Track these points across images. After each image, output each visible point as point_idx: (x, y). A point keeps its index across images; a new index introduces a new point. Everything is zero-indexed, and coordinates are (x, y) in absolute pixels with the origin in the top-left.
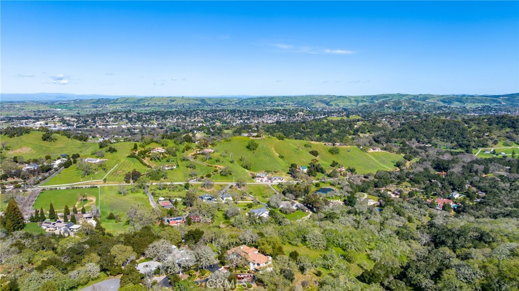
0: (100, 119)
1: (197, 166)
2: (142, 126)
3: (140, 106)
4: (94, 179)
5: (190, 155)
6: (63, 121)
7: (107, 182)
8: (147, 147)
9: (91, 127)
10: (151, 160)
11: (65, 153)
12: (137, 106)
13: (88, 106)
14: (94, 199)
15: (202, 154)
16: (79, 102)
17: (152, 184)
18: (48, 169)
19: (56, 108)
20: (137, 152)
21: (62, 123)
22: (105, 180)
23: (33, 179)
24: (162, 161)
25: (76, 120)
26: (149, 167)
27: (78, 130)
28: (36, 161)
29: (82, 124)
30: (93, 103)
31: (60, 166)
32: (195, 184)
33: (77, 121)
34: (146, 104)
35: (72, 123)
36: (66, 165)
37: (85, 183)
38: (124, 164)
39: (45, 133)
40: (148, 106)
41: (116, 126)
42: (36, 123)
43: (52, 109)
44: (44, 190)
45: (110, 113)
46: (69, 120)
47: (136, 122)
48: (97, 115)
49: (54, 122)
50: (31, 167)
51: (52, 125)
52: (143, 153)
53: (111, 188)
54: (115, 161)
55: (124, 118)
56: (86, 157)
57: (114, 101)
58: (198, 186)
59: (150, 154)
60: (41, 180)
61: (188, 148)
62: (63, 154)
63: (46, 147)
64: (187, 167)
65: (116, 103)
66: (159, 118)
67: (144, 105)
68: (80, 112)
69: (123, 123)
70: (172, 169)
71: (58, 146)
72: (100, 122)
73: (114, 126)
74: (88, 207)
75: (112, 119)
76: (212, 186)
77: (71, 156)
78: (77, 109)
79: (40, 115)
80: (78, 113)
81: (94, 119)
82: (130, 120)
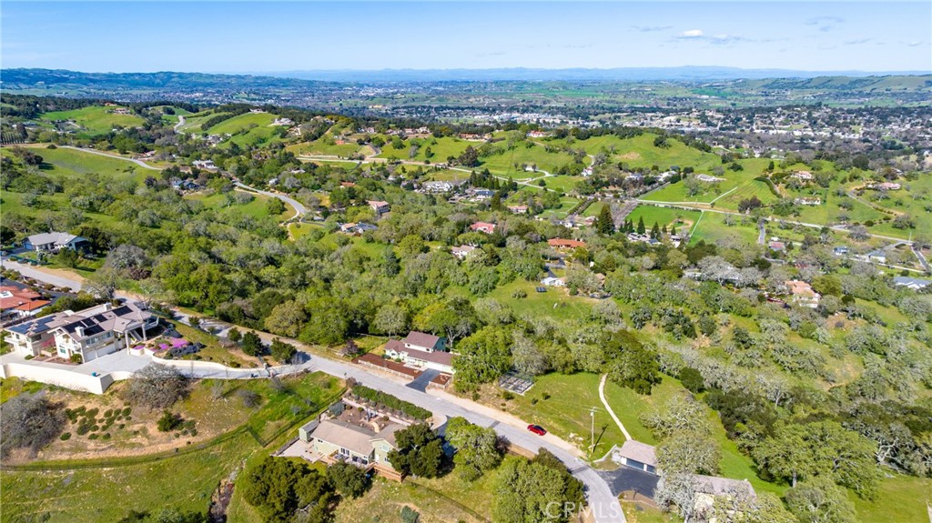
0: (761, 117)
1: (856, 207)
2: (831, 134)
3: (853, 94)
4: (699, 200)
5: (853, 189)
6: (703, 118)
7: (715, 207)
8: (789, 169)
9: (743, 131)
10: (786, 187)
11: (677, 164)
12: (845, 94)
13: (753, 92)
14: (691, 224)
15: (874, 189)
16: (741, 84)
17: (773, 220)
18: (651, 182)
19: (701, 94)
20: (771, 175)
21: (700, 121)
22: (713, 205)
23: (633, 190)
24: (802, 191)
25: (722, 117)
26: (779, 196)
27: (721, 134)
28: (640, 171)
29: (731, 124)
30: (765, 86)
31: (667, 180)
32: (839, 231)
33: (724, 119)
34: (868, 90)
35: (715, 122)
36: (674, 180)
37: (687, 204)
38: (746, 189)
39: (658, 136)
40: (868, 95)
41: (784, 132)
42: (665, 119)
43: (694, 96)
44: (641, 204)
45: (782, 107)
46: (712, 117)
47: (823, 126)
48: (759, 110)
49: (690, 118)
50: (634, 177)
51: (686, 123)
52: (778, 178)
53: (717, 215)
54: (736, 183)
55: (803, 118)
56: (700, 172)
57: (805, 84)
58: (842, 234)
59: (789, 180)
60: (641, 193)
61: (854, 178)
62: (674, 165)
63: (656, 155)
64: (840, 206)
65: (807, 88)
66: (872, 121)
67: (861, 92)
68: (737, 102)
69: (798, 127)
70: (812, 205)
71: (671, 155)
72: (759, 123)
73: (779, 132)
74: (680, 230)
75: (782, 118)
76: (866, 238)
77: (682, 170)
78: (735, 97)
79: (675, 106)
80: (733, 105)
81: (751, 118)
82: (813, 123)
